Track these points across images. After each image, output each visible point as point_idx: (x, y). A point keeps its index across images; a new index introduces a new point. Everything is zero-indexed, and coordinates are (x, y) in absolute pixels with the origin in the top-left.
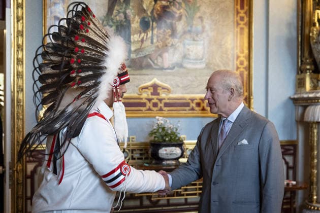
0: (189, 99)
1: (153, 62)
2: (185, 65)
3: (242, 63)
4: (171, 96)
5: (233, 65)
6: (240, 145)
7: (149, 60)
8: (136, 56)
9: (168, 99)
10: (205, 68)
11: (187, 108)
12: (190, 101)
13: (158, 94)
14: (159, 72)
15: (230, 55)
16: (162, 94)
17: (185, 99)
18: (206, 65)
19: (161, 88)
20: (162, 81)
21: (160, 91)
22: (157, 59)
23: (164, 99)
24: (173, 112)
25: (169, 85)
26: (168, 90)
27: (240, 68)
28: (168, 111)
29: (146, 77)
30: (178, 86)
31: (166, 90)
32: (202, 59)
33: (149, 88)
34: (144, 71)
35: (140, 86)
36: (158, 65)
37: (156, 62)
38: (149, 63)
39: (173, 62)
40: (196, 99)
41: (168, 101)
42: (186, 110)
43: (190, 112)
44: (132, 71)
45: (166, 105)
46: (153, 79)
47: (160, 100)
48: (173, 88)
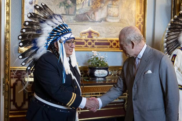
0: (110, 41)
1: (89, 18)
2: (108, 20)
3: (140, 20)
4: (99, 38)
5: (135, 21)
6: (146, 74)
7: (87, 16)
8: (79, 13)
9: (97, 40)
10: (119, 22)
11: (108, 46)
12: (110, 42)
13: (92, 37)
14: (93, 24)
15: (134, 15)
16: (94, 37)
17: (107, 41)
18: (120, 20)
19: (93, 33)
20: (94, 29)
21: (93, 35)
22: (92, 15)
23: (95, 40)
24: (100, 48)
25: (98, 32)
26: (97, 35)
27: (139, 23)
28: (97, 47)
29: (85, 26)
30: (104, 33)
31: (96, 35)
32: (117, 17)
33: (86, 33)
34: (84, 23)
35: (81, 32)
36: (92, 19)
37: (91, 17)
38: (87, 17)
39: (101, 18)
40: (114, 41)
41: (97, 41)
42: (107, 47)
43: (110, 48)
44: (77, 22)
45: (96, 44)
46: (89, 27)
47: (93, 41)
48: (101, 33)
